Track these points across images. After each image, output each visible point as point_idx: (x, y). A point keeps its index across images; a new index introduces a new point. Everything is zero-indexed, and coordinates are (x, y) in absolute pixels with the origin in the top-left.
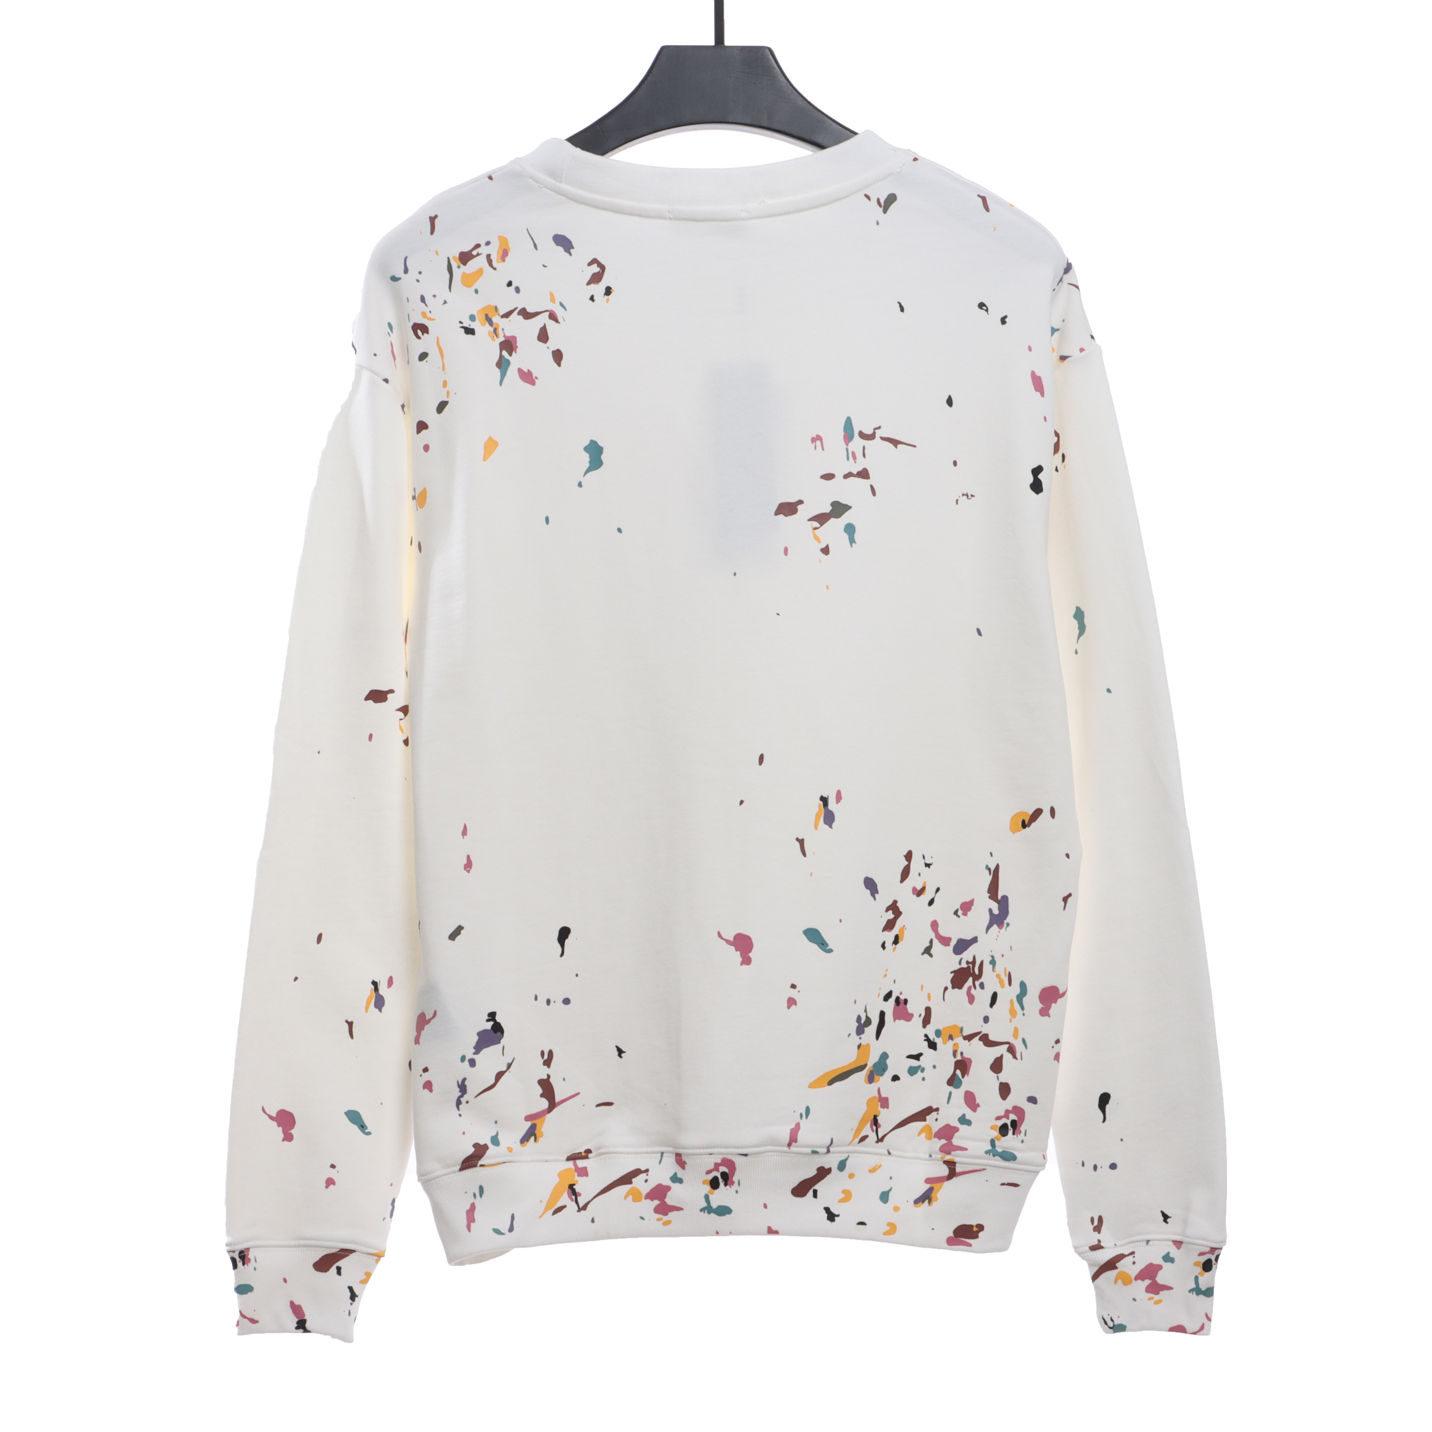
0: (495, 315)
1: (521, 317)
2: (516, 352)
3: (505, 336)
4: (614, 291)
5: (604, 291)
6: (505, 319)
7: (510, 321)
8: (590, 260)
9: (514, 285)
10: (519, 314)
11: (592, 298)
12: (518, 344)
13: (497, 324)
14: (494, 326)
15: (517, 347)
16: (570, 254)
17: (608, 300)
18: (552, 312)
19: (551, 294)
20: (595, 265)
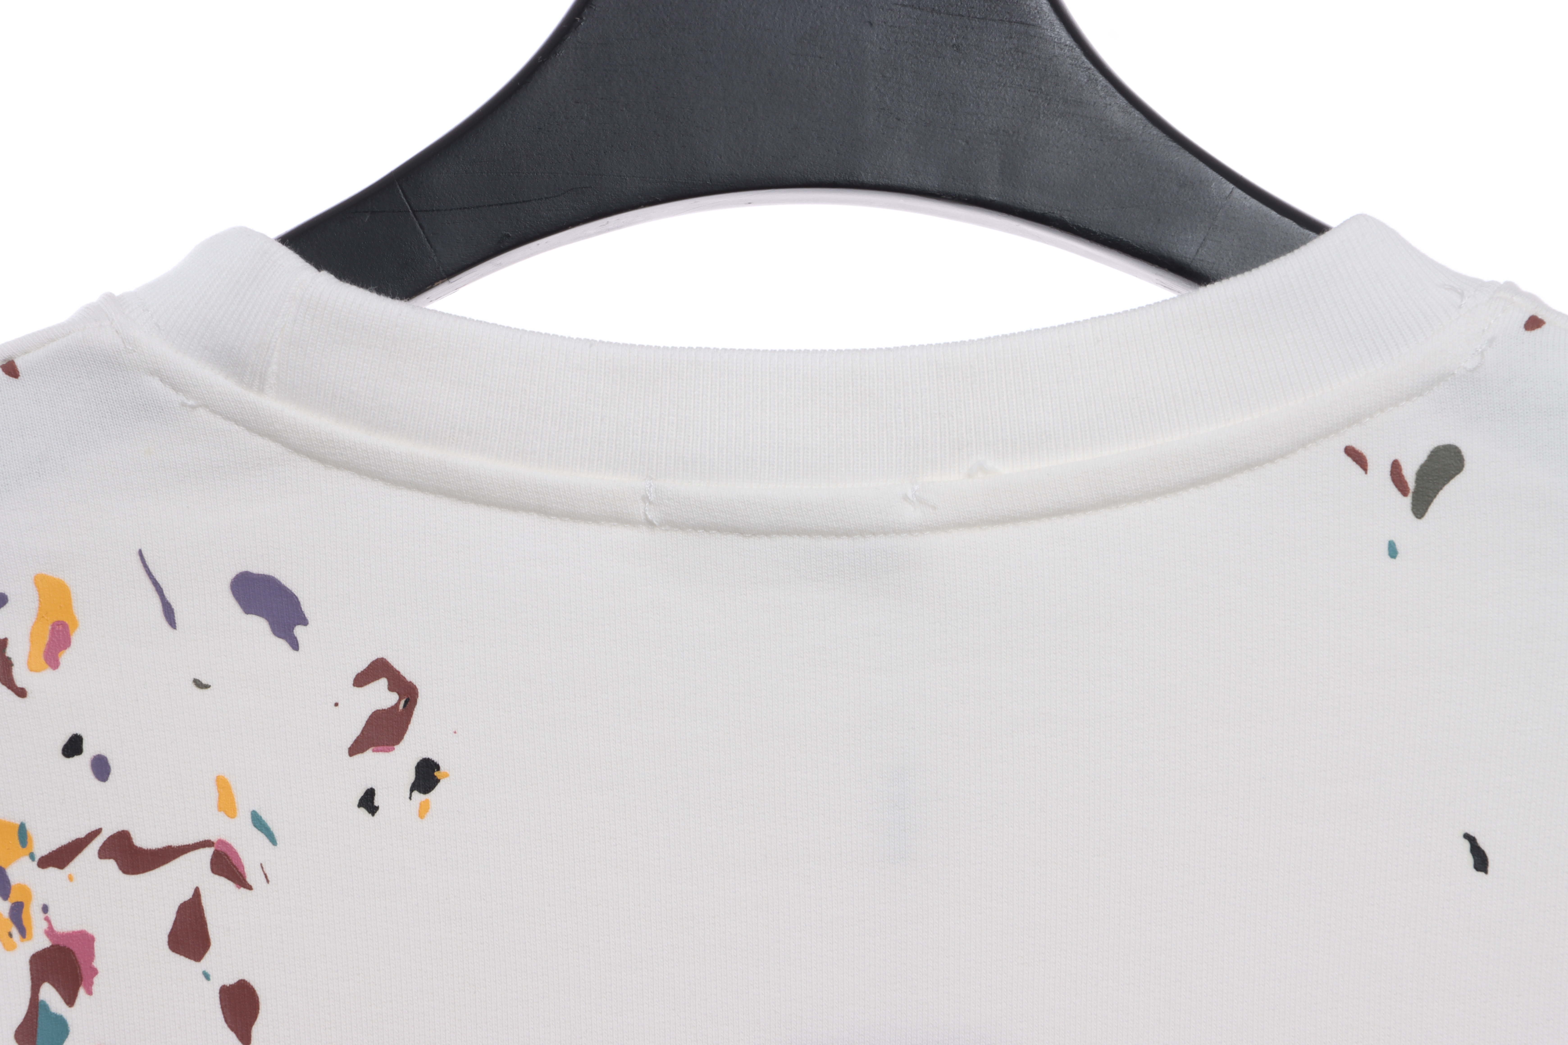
0: (16, 857)
1: (111, 865)
2: (89, 992)
3: (50, 932)
4: (446, 775)
5: (410, 776)
6: (52, 871)
7: (70, 878)
8: (362, 665)
9: (90, 749)
10: (104, 853)
11: (368, 801)
12: (97, 963)
13: (25, 890)
14: (14, 897)
15: (95, 972)
16: (294, 645)
17: (423, 811)
18: (224, 849)
19: (223, 786)
20: (383, 682)
